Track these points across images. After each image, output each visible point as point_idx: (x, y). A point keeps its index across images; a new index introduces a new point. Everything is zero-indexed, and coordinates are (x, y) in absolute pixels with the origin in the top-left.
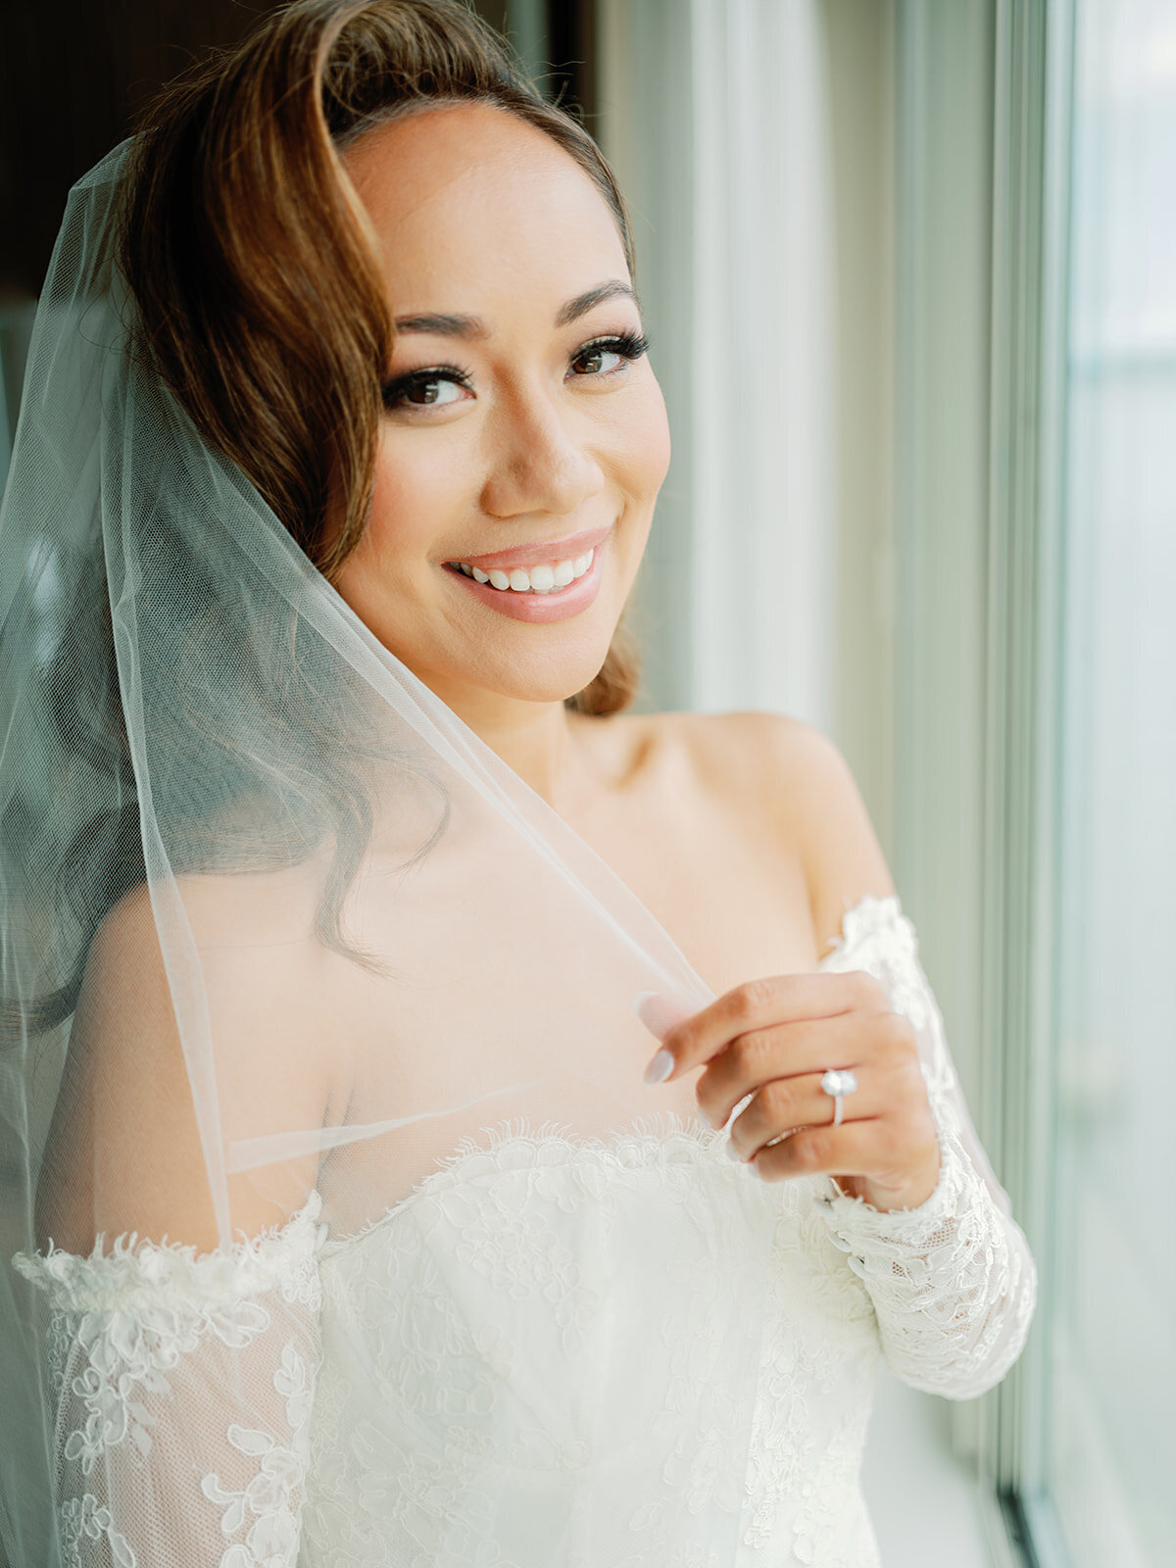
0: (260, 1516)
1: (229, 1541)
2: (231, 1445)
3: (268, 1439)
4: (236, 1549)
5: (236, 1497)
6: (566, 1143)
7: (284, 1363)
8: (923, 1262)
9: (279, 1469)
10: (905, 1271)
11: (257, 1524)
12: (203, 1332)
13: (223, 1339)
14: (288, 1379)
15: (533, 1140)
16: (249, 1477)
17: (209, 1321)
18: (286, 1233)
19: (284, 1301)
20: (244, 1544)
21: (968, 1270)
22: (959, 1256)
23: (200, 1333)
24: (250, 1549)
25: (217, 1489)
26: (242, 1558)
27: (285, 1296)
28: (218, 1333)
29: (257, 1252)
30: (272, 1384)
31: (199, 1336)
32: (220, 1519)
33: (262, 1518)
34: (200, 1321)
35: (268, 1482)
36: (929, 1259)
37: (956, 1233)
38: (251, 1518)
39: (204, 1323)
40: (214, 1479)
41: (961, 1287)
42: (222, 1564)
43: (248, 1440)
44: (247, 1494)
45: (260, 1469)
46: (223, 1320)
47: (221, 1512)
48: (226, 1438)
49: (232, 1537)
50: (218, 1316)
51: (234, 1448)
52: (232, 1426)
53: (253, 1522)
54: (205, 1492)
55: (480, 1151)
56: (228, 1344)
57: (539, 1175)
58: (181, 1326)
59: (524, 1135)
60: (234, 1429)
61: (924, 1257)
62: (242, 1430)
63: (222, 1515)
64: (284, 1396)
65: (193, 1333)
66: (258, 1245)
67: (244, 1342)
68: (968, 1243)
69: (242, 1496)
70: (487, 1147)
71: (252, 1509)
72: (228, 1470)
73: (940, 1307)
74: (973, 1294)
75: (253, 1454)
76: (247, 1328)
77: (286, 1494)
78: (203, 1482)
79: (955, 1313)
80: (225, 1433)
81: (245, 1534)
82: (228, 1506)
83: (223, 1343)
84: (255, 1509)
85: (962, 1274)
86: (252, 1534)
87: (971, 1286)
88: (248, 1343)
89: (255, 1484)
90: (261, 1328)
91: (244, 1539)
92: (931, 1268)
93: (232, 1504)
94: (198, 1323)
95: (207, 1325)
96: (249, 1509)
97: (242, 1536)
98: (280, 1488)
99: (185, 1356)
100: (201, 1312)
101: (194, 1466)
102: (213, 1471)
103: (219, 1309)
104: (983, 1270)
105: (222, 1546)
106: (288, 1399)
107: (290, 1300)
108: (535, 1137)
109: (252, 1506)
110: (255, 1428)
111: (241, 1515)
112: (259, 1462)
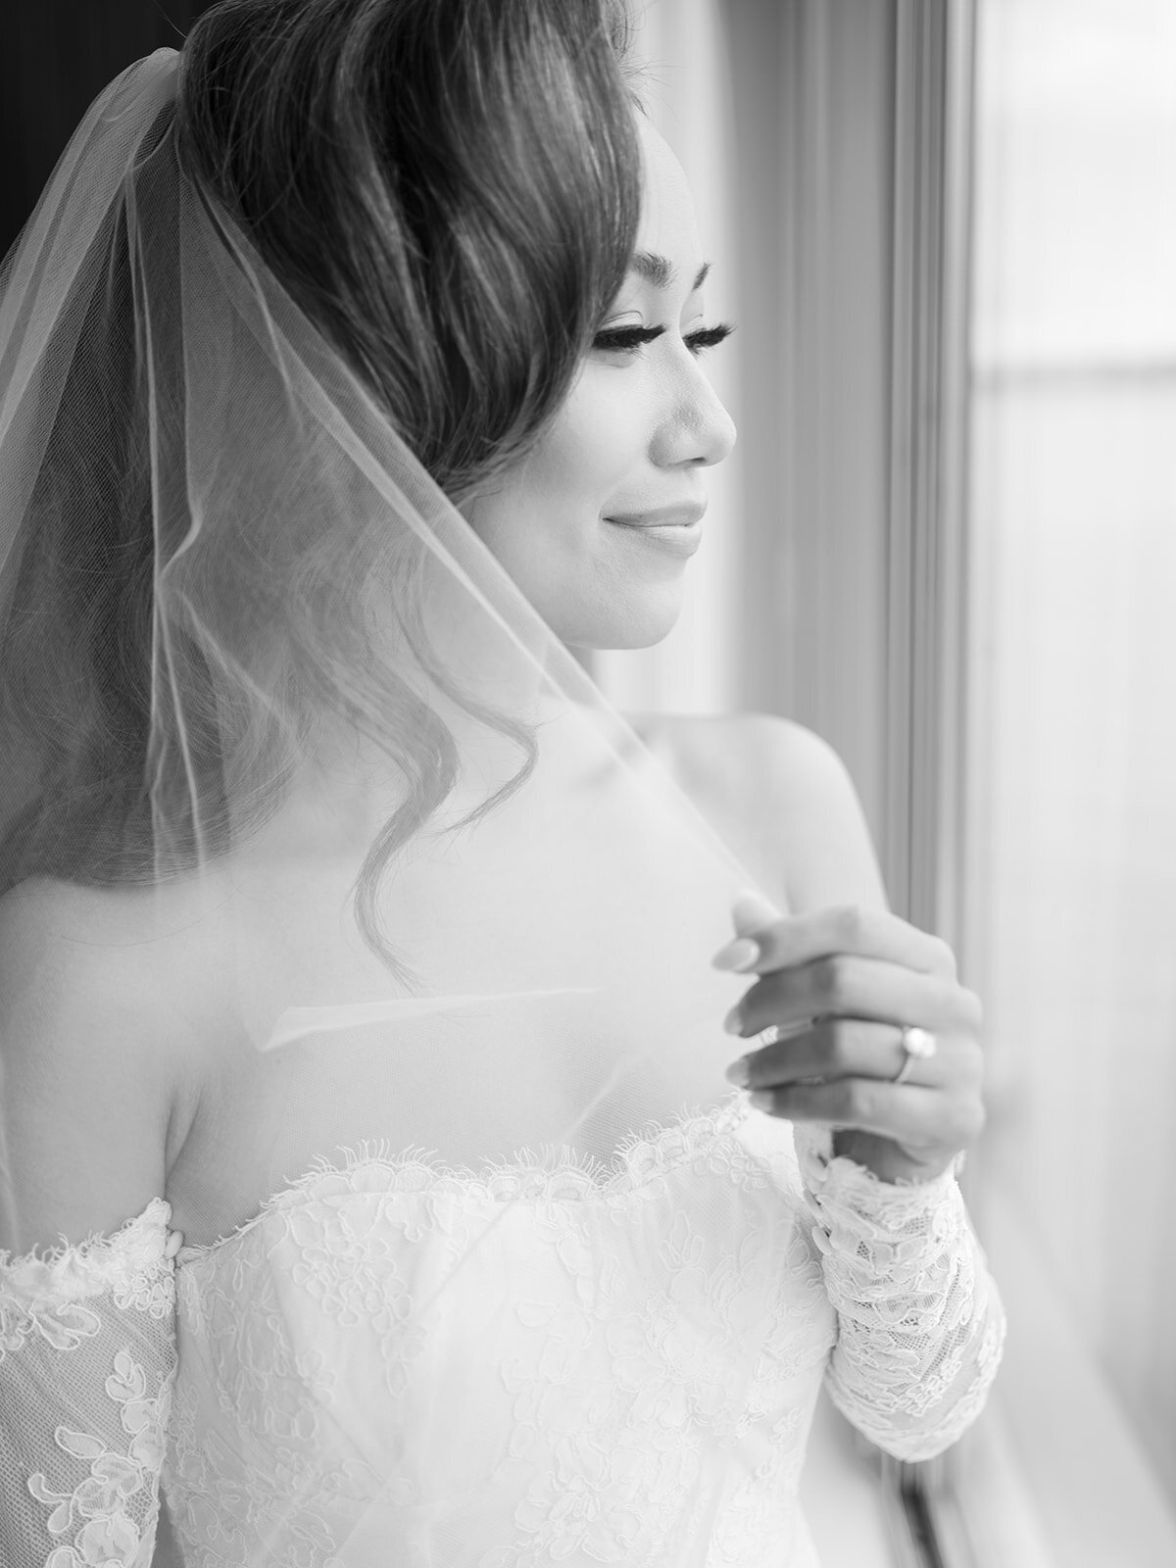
0: (90, 1520)
1: (56, 1542)
2: (58, 1447)
3: (99, 1444)
4: (62, 1550)
5: (63, 1498)
6: (428, 1169)
7: (116, 1369)
8: (892, 1250)
9: (113, 1475)
10: (870, 1255)
11: (86, 1527)
12: (29, 1331)
13: (50, 1340)
14: (123, 1385)
15: (391, 1163)
16: (77, 1479)
17: (35, 1321)
18: (114, 1241)
19: (116, 1308)
20: (73, 1546)
21: (929, 1271)
22: (928, 1252)
23: (26, 1333)
24: (79, 1551)
25: (43, 1488)
26: (71, 1560)
27: (117, 1303)
28: (45, 1334)
29: (85, 1257)
30: (104, 1390)
31: (25, 1336)
32: (47, 1518)
33: (94, 1522)
34: (27, 1321)
35: (101, 1487)
36: (899, 1248)
37: (931, 1222)
38: (80, 1522)
39: (30, 1323)
40: (41, 1478)
41: (918, 1290)
42: (47, 1564)
43: (75, 1442)
44: (75, 1497)
45: (90, 1473)
46: (50, 1321)
47: (48, 1511)
48: (53, 1439)
49: (60, 1538)
50: (45, 1317)
51: (61, 1450)
52: (60, 1427)
53: (82, 1525)
54: (32, 1491)
55: (333, 1170)
56: (55, 1346)
57: (392, 1200)
58: (8, 1325)
59: (382, 1157)
60: (62, 1431)
61: (895, 1245)
62: (69, 1432)
63: (49, 1514)
64: (119, 1403)
65: (19, 1332)
66: (85, 1250)
67: (72, 1345)
68: (938, 1240)
69: (70, 1498)
70: (342, 1167)
71: (81, 1512)
72: (55, 1471)
73: (892, 1305)
74: (929, 1301)
75: (83, 1457)
76: (75, 1331)
77: (122, 1500)
78: (30, 1480)
79: (905, 1317)
80: (53, 1433)
81: (74, 1536)
82: (55, 1507)
83: (49, 1344)
84: (84, 1512)
85: (923, 1274)
86: (81, 1537)
87: (929, 1291)
88: (75, 1347)
89: (84, 1487)
90: (90, 1333)
91: (73, 1541)
92: (898, 1259)
93: (59, 1504)
94: (24, 1323)
95: (33, 1326)
96: (77, 1511)
97: (71, 1538)
98: (114, 1493)
99: (11, 1354)
100: (27, 1312)
101: (21, 1464)
102: (40, 1471)
103: (46, 1311)
104: (945, 1277)
105: (49, 1546)
106: (123, 1405)
107: (123, 1306)
108: (394, 1160)
109: (81, 1509)
110: (84, 1432)
111: (69, 1517)
112: (89, 1466)
